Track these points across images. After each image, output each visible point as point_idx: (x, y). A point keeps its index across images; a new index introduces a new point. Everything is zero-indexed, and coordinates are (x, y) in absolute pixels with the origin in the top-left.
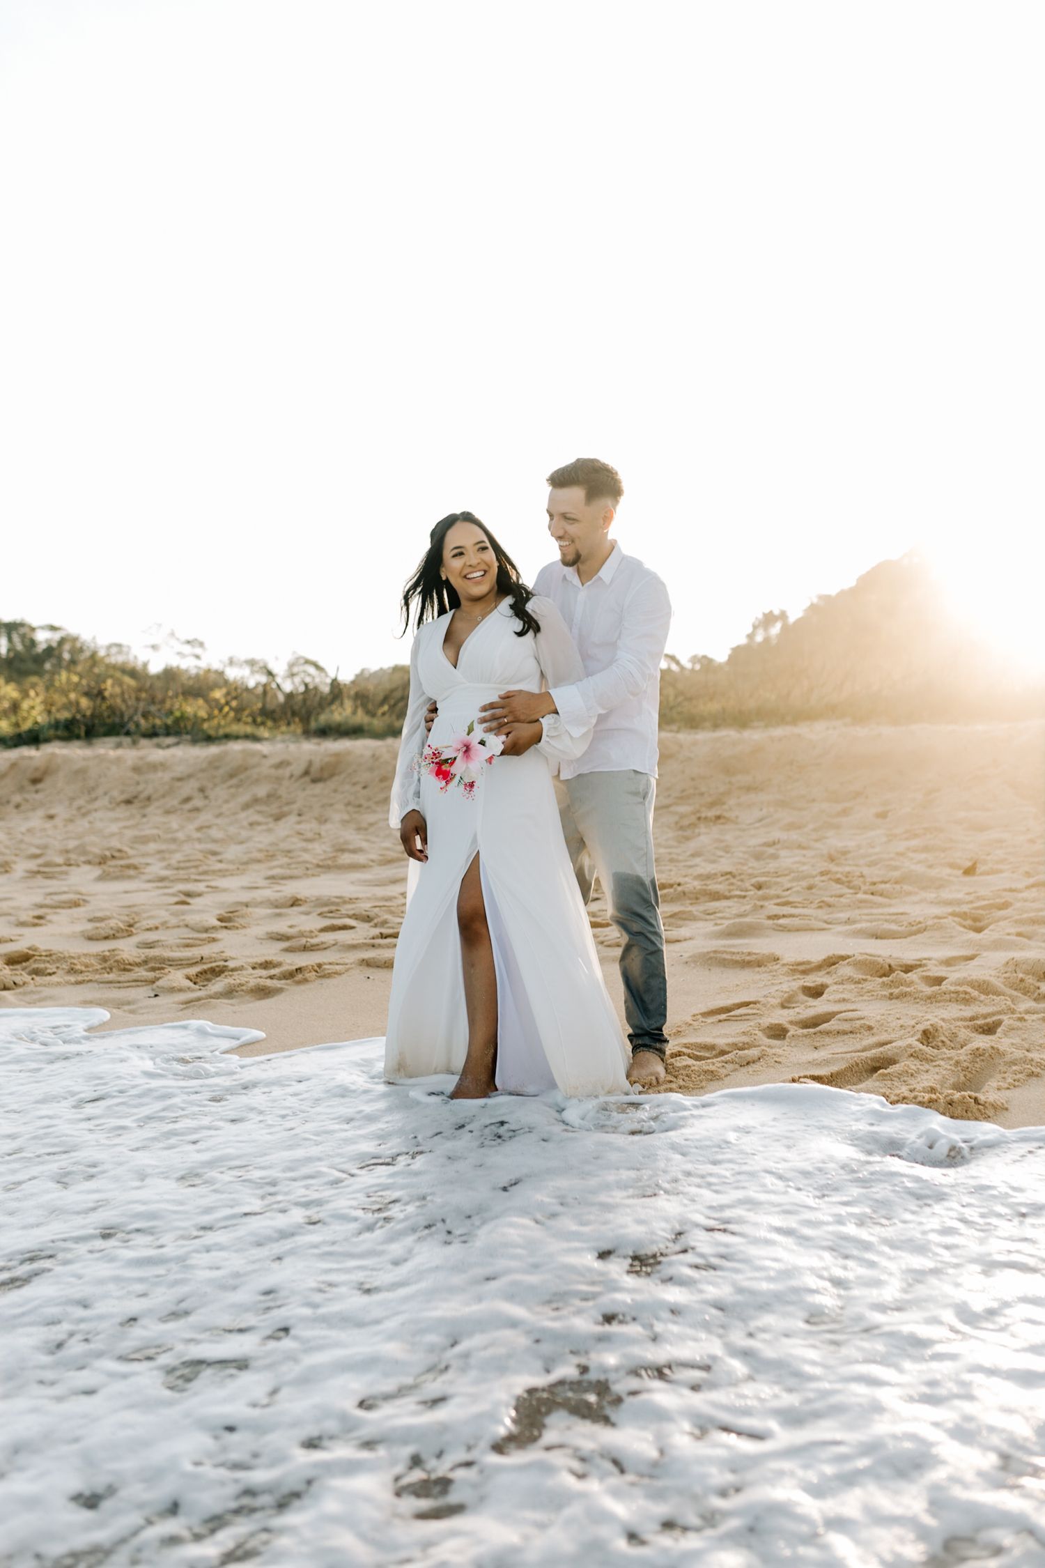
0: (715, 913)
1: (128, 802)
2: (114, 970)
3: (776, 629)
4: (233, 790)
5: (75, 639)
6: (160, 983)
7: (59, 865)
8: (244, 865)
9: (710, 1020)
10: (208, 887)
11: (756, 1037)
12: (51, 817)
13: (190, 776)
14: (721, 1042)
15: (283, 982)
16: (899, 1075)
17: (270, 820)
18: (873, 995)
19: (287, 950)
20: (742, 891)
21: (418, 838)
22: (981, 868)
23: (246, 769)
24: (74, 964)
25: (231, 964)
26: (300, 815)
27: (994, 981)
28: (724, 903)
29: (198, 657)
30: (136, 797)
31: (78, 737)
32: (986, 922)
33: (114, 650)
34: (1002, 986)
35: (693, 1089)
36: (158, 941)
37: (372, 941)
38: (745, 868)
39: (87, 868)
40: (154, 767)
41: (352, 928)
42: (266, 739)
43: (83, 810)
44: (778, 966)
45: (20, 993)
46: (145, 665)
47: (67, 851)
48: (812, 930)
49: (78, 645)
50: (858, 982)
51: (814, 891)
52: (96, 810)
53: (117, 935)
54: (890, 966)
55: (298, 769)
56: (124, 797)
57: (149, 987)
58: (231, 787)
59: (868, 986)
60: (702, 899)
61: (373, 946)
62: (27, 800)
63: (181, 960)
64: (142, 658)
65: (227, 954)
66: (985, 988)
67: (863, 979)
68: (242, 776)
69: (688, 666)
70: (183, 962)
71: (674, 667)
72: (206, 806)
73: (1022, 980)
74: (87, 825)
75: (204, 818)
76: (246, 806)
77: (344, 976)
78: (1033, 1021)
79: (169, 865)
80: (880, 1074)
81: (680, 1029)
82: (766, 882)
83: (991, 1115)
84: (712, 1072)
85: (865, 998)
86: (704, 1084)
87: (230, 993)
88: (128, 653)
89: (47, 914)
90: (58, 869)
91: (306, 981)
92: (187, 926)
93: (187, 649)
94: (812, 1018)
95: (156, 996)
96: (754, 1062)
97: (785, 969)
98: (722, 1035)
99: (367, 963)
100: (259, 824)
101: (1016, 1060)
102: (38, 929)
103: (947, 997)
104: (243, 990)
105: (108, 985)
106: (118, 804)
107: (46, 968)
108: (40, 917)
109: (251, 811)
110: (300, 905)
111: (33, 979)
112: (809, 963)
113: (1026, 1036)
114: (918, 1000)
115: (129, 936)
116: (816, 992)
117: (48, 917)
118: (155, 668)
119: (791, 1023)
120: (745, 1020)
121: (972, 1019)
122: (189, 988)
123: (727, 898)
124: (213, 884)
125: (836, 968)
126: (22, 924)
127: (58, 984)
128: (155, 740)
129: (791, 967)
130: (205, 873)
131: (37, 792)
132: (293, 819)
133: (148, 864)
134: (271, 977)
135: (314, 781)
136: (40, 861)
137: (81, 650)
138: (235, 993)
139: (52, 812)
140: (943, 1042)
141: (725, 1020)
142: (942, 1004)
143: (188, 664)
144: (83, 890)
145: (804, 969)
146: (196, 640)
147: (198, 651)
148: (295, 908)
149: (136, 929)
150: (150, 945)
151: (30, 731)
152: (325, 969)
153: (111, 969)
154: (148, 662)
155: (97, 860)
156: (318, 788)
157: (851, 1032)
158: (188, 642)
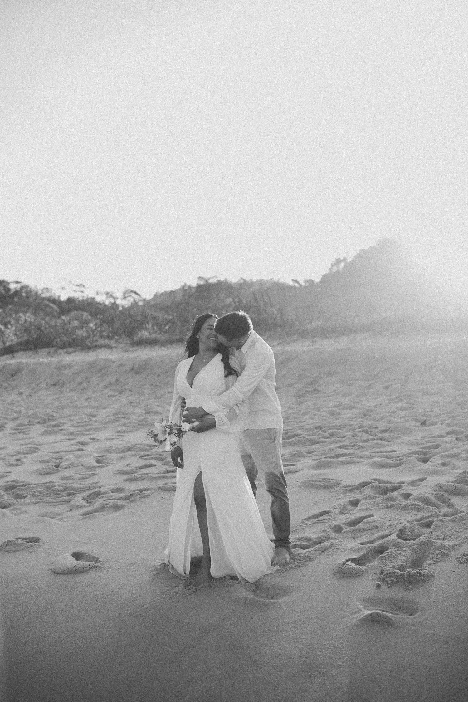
0: (312, 452)
1: (54, 385)
2: (52, 494)
3: (342, 265)
4: (100, 379)
5: (28, 287)
6: (72, 503)
7: (25, 425)
8: (106, 424)
9: (309, 522)
10: (91, 439)
11: (329, 533)
12: (21, 394)
13: (81, 372)
14: (314, 536)
15: (126, 501)
16: (389, 557)
17: (117, 393)
18: (379, 506)
19: (127, 480)
20: (325, 438)
21: (179, 459)
22: (428, 423)
23: (106, 368)
24: (35, 492)
25: (103, 490)
26: (130, 391)
27: (430, 496)
28: (317, 446)
29: (82, 292)
30: (57, 382)
31: (31, 349)
32: (429, 455)
33: (45, 291)
34: (434, 499)
35: (301, 566)
36: (70, 476)
37: (164, 475)
38: (326, 422)
39: (38, 426)
40: (65, 367)
41: (155, 465)
42: (114, 347)
43: (35, 390)
44: (339, 488)
45: (12, 509)
46: (59, 297)
47: (29, 416)
48: (354, 463)
49: (29, 289)
50: (373, 498)
51: (356, 437)
52: (41, 389)
53: (52, 472)
54: (387, 487)
55: (128, 368)
56: (52, 382)
57: (67, 505)
58: (99, 377)
59: (377, 500)
60: (308, 443)
61: (164, 477)
62: (9, 385)
63: (81, 489)
64: (57, 294)
65: (101, 484)
66: (426, 501)
67: (375, 497)
68: (104, 371)
69: (303, 284)
70: (82, 490)
71: (297, 285)
72: (89, 387)
73: (443, 496)
74: (37, 398)
75: (89, 393)
76: (106, 387)
77: (152, 496)
78: (446, 521)
79: (73, 424)
80: (380, 557)
81: (296, 529)
82: (335, 432)
83: (426, 580)
84: (309, 557)
85: (376, 507)
86: (306, 564)
87: (102, 508)
88: (51, 292)
89: (21, 458)
90: (25, 427)
91: (135, 500)
92: (82, 465)
93: (78, 289)
94: (353, 520)
95: (71, 510)
96: (328, 549)
97: (341, 490)
98: (313, 532)
99: (161, 489)
100: (113, 396)
101: (438, 547)
102: (18, 468)
103: (410, 507)
104: (108, 507)
105: (50, 504)
106: (50, 386)
107: (23, 494)
108: (18, 460)
109: (108, 389)
110: (131, 451)
111: (17, 501)
112: (353, 485)
113: (443, 530)
114: (398, 509)
115: (58, 472)
116: (355, 503)
117: (23, 460)
118: (64, 298)
119: (344, 524)
120: (324, 522)
121: (421, 520)
122: (85, 506)
123: (318, 443)
124: (93, 436)
125: (364, 489)
126: (11, 465)
127: (28, 504)
128: (65, 350)
129: (345, 489)
130: (90, 430)
131: (14, 380)
132: (127, 393)
133: (64, 423)
134: (120, 499)
135: (137, 373)
136: (17, 422)
137: (31, 292)
138: (104, 509)
139: (22, 391)
140: (408, 534)
141: (316, 523)
142: (408, 511)
143: (78, 296)
144: (36, 441)
145: (351, 489)
146: (81, 284)
147: (83, 289)
148: (129, 453)
149: (60, 468)
150: (67, 479)
151: (10, 346)
152: (143, 494)
153: (51, 494)
154: (60, 295)
155: (42, 421)
156: (138, 377)
157: (369, 529)
158: (78, 285)
